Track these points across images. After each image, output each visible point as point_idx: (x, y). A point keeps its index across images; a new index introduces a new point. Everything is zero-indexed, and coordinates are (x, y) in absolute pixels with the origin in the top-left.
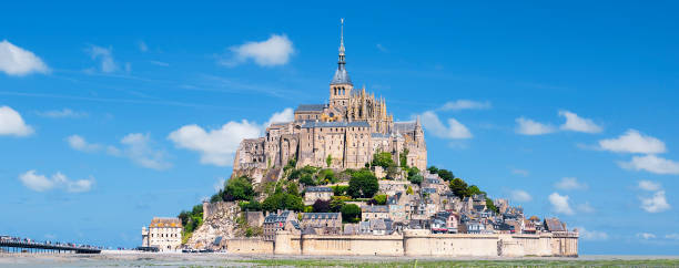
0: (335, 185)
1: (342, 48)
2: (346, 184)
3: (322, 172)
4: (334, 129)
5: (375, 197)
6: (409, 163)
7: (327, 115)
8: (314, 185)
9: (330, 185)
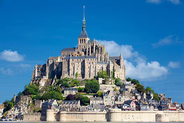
0: (79, 87)
1: (84, 20)
2: (84, 87)
3: (73, 80)
4: (79, 59)
5: (97, 93)
6: (116, 76)
7: (76, 53)
8: (69, 87)
9: (76, 87)
